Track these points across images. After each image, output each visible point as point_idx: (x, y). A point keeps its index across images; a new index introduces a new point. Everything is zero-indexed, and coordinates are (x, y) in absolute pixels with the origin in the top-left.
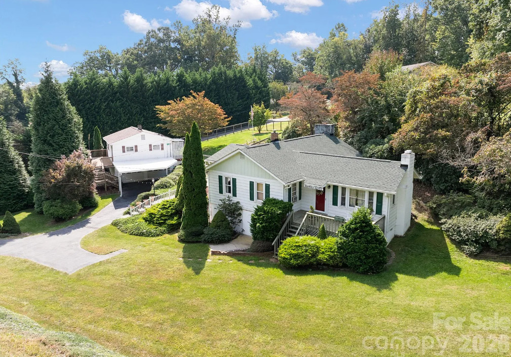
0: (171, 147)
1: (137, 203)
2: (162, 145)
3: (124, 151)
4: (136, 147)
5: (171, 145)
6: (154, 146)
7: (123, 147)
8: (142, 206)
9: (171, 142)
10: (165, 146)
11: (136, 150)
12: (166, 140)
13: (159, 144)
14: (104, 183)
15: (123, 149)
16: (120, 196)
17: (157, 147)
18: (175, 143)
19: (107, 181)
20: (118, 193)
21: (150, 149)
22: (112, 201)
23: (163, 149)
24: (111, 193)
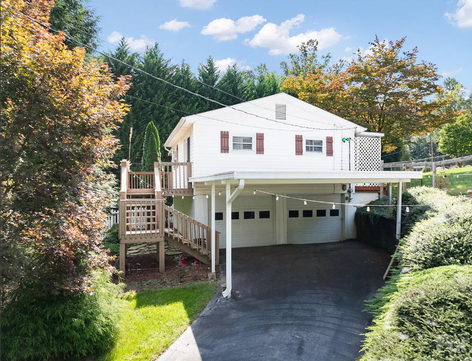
0: (353, 147)
2: (330, 141)
3: (225, 149)
4: (260, 137)
5: (352, 143)
6: (308, 142)
7: (224, 136)
9: (352, 135)
10: (337, 145)
11: (260, 150)
12: (341, 128)
13: (322, 136)
14: (158, 239)
15: (225, 141)
16: (225, 296)
17: (314, 146)
18: (362, 140)
19: (166, 234)
20: (210, 278)
21: (296, 149)
22: (191, 323)
23: (330, 153)
24: (181, 278)
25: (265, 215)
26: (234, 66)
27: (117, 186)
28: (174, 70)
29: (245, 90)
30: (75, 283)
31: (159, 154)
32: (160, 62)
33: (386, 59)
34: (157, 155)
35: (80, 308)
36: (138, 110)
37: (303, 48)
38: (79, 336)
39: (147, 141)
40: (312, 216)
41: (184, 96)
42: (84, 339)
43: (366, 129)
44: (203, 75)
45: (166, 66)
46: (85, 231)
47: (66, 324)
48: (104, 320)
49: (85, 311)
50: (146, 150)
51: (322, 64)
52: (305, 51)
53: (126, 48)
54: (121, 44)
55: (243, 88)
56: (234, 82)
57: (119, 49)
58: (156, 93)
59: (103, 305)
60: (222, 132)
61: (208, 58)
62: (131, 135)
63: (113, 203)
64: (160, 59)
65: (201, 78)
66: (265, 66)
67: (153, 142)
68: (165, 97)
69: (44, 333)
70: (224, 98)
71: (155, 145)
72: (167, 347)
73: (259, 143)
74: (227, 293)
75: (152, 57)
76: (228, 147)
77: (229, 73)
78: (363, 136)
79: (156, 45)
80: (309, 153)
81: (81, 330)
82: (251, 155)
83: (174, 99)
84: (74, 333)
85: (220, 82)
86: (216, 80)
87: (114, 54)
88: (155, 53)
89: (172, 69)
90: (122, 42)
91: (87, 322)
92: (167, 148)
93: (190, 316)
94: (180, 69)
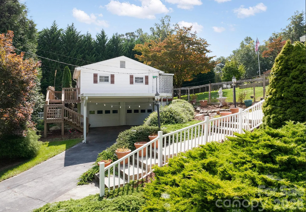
1: (120, 151)
2: (147, 78)
3: (95, 82)
4: (113, 76)
5: (158, 79)
6: (136, 78)
7: (95, 76)
8: (131, 161)
9: (158, 75)
10: (150, 80)
11: (113, 82)
12: (152, 72)
13: (143, 76)
14: (61, 121)
15: (96, 78)
16: (83, 142)
17: (139, 80)
18: (163, 77)
19: (64, 119)
20: (82, 137)
21: (130, 81)
22: (66, 150)
23: (147, 83)
24: (70, 137)
25: (115, 112)
26: (116, 34)
27: (44, 99)
28: (82, 37)
29: (122, 47)
30: (20, 132)
31: (71, 82)
32: (74, 33)
33: (181, 37)
34: (69, 83)
35: (22, 140)
36: (62, 59)
37: (162, 20)
38: (22, 150)
39: (64, 76)
40: (138, 112)
41: (87, 51)
42: (23, 151)
43: (164, 72)
44: (98, 39)
45: (78, 35)
46: (25, 115)
47: (17, 145)
48: (31, 146)
49: (24, 142)
50: (64, 80)
51: (173, 29)
52: (163, 22)
53: (56, 26)
54: (54, 24)
55: (121, 46)
56: (116, 43)
57: (52, 27)
58: (72, 49)
59: (32, 141)
60: (94, 74)
61: (102, 30)
62: (56, 74)
63: (42, 106)
64: (74, 32)
65: (98, 40)
66: (141, 30)
67: (67, 76)
68: (77, 51)
69: (10, 148)
70: (110, 51)
71: (68, 78)
72: (54, 156)
73: (112, 79)
74: (84, 141)
75: (70, 31)
76: (97, 81)
77: (113, 37)
78: (164, 75)
79: (73, 24)
80: (137, 83)
81: (23, 148)
82: (108, 85)
83: (82, 52)
84: (20, 148)
85: (108, 42)
86: (106, 42)
87: (49, 29)
88: (72, 28)
89: (81, 37)
90: (54, 23)
91: (25, 145)
92: (74, 79)
93: (66, 148)
94: (86, 36)
